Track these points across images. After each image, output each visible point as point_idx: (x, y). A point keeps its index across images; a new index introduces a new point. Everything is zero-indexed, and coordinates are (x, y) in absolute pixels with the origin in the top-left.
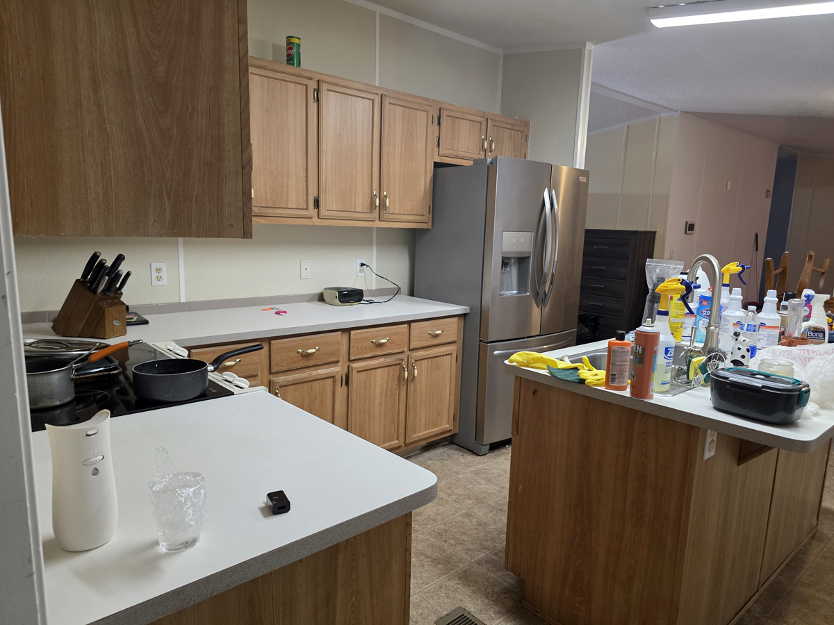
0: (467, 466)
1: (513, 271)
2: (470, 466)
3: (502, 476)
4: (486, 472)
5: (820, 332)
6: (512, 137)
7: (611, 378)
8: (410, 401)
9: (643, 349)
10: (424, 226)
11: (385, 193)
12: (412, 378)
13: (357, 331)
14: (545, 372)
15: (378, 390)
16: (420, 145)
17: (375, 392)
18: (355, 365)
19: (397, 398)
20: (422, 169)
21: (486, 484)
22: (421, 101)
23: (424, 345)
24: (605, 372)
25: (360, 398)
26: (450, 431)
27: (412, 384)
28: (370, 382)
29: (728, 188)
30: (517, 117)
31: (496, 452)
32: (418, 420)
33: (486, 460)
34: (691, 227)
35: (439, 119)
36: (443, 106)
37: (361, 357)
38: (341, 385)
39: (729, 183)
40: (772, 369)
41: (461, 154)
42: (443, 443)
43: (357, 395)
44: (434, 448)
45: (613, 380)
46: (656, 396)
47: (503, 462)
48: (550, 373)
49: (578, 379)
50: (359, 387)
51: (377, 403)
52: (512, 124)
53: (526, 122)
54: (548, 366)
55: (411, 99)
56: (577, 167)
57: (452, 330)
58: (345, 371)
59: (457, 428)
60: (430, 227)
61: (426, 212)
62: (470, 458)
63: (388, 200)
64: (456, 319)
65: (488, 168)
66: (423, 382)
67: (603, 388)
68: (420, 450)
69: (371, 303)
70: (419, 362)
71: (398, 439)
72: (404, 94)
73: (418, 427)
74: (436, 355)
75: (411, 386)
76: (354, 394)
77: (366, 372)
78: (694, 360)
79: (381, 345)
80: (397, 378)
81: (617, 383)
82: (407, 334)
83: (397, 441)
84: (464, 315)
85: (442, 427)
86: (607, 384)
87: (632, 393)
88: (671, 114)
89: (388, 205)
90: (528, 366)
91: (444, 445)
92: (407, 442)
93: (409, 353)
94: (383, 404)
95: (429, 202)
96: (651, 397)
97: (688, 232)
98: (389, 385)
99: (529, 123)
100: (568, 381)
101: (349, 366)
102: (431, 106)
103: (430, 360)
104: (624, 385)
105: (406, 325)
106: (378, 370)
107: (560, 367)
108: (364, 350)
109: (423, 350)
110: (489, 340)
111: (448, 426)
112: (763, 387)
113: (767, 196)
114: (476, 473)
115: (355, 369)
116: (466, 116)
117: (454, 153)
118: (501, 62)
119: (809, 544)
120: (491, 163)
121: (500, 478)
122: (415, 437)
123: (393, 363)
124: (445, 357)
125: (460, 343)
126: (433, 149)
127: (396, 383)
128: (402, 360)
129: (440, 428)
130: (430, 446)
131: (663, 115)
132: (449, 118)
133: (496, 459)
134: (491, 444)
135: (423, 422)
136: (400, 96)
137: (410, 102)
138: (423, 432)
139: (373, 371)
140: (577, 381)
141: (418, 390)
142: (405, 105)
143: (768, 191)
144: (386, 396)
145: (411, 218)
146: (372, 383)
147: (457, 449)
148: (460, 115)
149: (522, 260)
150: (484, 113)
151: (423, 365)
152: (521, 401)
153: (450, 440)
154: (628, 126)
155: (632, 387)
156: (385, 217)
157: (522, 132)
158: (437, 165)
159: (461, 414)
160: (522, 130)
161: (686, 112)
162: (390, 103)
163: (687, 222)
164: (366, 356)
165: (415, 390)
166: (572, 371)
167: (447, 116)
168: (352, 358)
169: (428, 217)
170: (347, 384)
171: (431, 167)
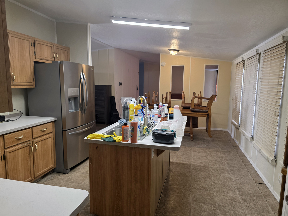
0: (62, 179)
1: (73, 103)
2: (64, 179)
3: (77, 179)
4: (71, 179)
5: (167, 115)
6: (64, 53)
7: (124, 138)
8: (35, 160)
9: (134, 128)
10: (32, 87)
11: (13, 74)
12: (35, 150)
13: (7, 135)
14: (101, 140)
15: (20, 159)
16: (27, 54)
17: (19, 160)
18: (7, 150)
19: (29, 160)
20: (29, 64)
21: (72, 184)
22: (25, 36)
23: (39, 136)
24: (122, 136)
25: (12, 164)
26: (53, 167)
27: (35, 153)
28: (16, 156)
29: (129, 72)
30: (64, 46)
31: (73, 171)
32: (39, 167)
33: (69, 175)
34: (121, 84)
35: (34, 44)
36: (35, 39)
37: (10, 146)
38: (2, 160)
39: (129, 70)
40: (165, 128)
41: (45, 58)
42: (50, 173)
43: (10, 163)
44: (46, 176)
45: (125, 139)
46: (138, 141)
47: (76, 174)
48: (103, 140)
49: (113, 140)
50: (10, 159)
51: (20, 164)
52: (63, 48)
53: (68, 48)
54: (101, 138)
55: (21, 35)
56: (90, 65)
57: (51, 127)
58: (3, 153)
59: (56, 166)
60: (35, 87)
61: (32, 81)
62: (63, 176)
63: (14, 77)
64: (51, 123)
65: (59, 65)
66: (40, 151)
67: (122, 142)
68: (40, 178)
69: (9, 121)
70: (37, 143)
71: (31, 177)
72: (17, 33)
73: (39, 169)
74: (45, 139)
75: (35, 154)
76: (9, 163)
77: (13, 152)
78: (144, 128)
79: (20, 139)
80: (28, 152)
81: (126, 139)
82: (31, 132)
83: (31, 178)
84: (55, 121)
85: (50, 167)
86: (123, 140)
87: (131, 142)
88: (111, 48)
89: (15, 78)
90: (94, 139)
91: (51, 174)
92: (35, 177)
93: (32, 140)
94: (23, 164)
95: (33, 77)
96: (137, 142)
97: (120, 85)
98: (25, 155)
99: (69, 48)
100: (110, 142)
101: (5, 151)
102: (30, 39)
103: (42, 141)
104: (128, 140)
105: (31, 129)
106: (19, 150)
107: (105, 137)
108: (11, 143)
109: (39, 138)
110: (67, 130)
111: (52, 166)
112: (167, 134)
113: (138, 74)
114: (67, 181)
115: (8, 152)
116: (46, 44)
117: (42, 58)
118: (55, 24)
119: (169, 173)
120: (60, 63)
121: (77, 180)
122: (38, 174)
123: (26, 146)
124: (48, 139)
125: (54, 132)
126: (33, 56)
127: (28, 154)
128: (30, 144)
129: (49, 167)
130: (45, 176)
131: (109, 48)
132: (38, 44)
133: (73, 173)
134: (70, 168)
135: (41, 167)
136: (16, 34)
137: (21, 36)
138: (42, 171)
139: (17, 151)
140: (113, 141)
141: (38, 155)
142: (18, 37)
143: (138, 73)
144: (24, 160)
145: (26, 84)
146: (17, 156)
147: (56, 174)
148: (43, 43)
149: (75, 98)
150: (52, 43)
151: (40, 144)
152: (92, 151)
153: (53, 171)
154: (99, 51)
155: (131, 140)
156: (14, 84)
157: (67, 51)
158: (35, 62)
159: (57, 160)
160: (67, 50)
161: (116, 48)
162: (11, 36)
163: (120, 82)
164: (13, 145)
165: (37, 155)
166: (109, 138)
167: (38, 43)
168: (6, 147)
169: (33, 83)
170: (5, 159)
171: (32, 63)
